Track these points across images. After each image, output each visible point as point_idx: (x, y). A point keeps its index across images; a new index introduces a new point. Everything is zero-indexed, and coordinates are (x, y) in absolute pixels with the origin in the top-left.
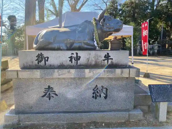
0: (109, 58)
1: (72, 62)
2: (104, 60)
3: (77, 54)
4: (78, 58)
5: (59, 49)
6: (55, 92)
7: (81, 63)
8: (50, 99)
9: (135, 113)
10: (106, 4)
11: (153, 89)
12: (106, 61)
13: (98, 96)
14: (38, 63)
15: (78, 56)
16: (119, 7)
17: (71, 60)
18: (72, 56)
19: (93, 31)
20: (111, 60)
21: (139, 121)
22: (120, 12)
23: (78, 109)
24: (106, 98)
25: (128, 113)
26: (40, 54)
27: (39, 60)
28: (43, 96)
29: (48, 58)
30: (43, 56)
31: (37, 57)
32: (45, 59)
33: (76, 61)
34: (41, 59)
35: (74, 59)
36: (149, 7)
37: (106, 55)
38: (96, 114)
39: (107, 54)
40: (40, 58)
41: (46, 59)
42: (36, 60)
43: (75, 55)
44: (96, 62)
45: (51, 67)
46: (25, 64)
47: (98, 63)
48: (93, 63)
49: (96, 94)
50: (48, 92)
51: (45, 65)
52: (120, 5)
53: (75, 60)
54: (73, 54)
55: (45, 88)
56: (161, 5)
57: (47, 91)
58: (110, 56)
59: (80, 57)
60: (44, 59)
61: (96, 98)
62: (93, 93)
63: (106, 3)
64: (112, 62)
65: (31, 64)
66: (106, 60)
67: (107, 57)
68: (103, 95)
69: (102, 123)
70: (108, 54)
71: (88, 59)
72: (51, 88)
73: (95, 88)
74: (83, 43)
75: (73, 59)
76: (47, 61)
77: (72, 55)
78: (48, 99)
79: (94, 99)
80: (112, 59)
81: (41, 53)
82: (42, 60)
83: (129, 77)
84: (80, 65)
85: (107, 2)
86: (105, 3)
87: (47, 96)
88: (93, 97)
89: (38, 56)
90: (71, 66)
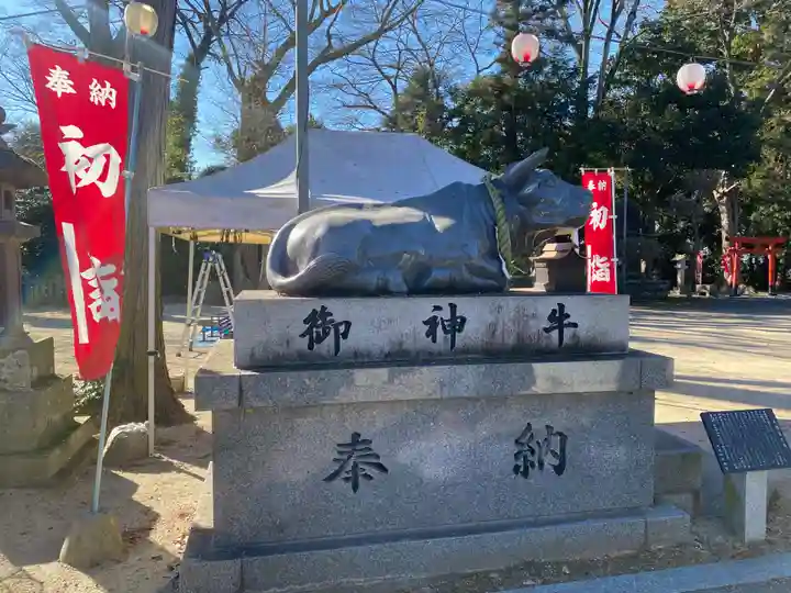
0: (565, 322)
1: (434, 341)
2: (547, 330)
3: (453, 307)
4: (457, 324)
5: (383, 292)
6: (378, 457)
7: (467, 341)
8: (355, 487)
9: (663, 518)
10: (394, 87)
11: (717, 426)
12: (555, 334)
13: (533, 465)
14: (311, 347)
15: (458, 315)
16: (450, 104)
17: (432, 333)
18: (435, 318)
19: (492, 223)
20: (573, 329)
21: (679, 545)
22: (455, 123)
23: (462, 522)
24: (559, 469)
25: (640, 521)
26: (319, 309)
27: (315, 335)
28: (331, 478)
29: (348, 324)
30: (328, 318)
31: (305, 322)
32: (337, 331)
33: (449, 336)
34: (321, 330)
35: (444, 328)
36: (571, 107)
37: (554, 311)
38: (534, 535)
39: (557, 308)
40: (317, 327)
41: (342, 329)
42: (303, 335)
43: (446, 314)
44: (519, 337)
45: (360, 360)
46: (256, 350)
47: (528, 342)
48: (511, 340)
49: (525, 457)
50: (349, 457)
51: (336, 354)
52: (454, 93)
53: (446, 332)
54: (437, 308)
55: (339, 445)
56: (611, 103)
57: (345, 457)
58: (568, 316)
59: (464, 320)
60: (332, 332)
61: (525, 474)
62: (517, 456)
63: (392, 80)
64: (574, 335)
65: (281, 350)
66: (555, 328)
67: (559, 318)
68: (550, 461)
69: (558, 564)
70: (561, 306)
71: (492, 329)
72: (364, 441)
73: (524, 435)
74: (464, 268)
75: (440, 329)
76: (345, 335)
77: (436, 313)
78: (350, 485)
79: (520, 478)
80: (575, 325)
81: (323, 308)
82: (326, 334)
83: (637, 387)
84: (466, 351)
85: (397, 77)
86: (385, 82)
87: (344, 475)
88: (516, 469)
89: (312, 319)
90: (431, 354)
